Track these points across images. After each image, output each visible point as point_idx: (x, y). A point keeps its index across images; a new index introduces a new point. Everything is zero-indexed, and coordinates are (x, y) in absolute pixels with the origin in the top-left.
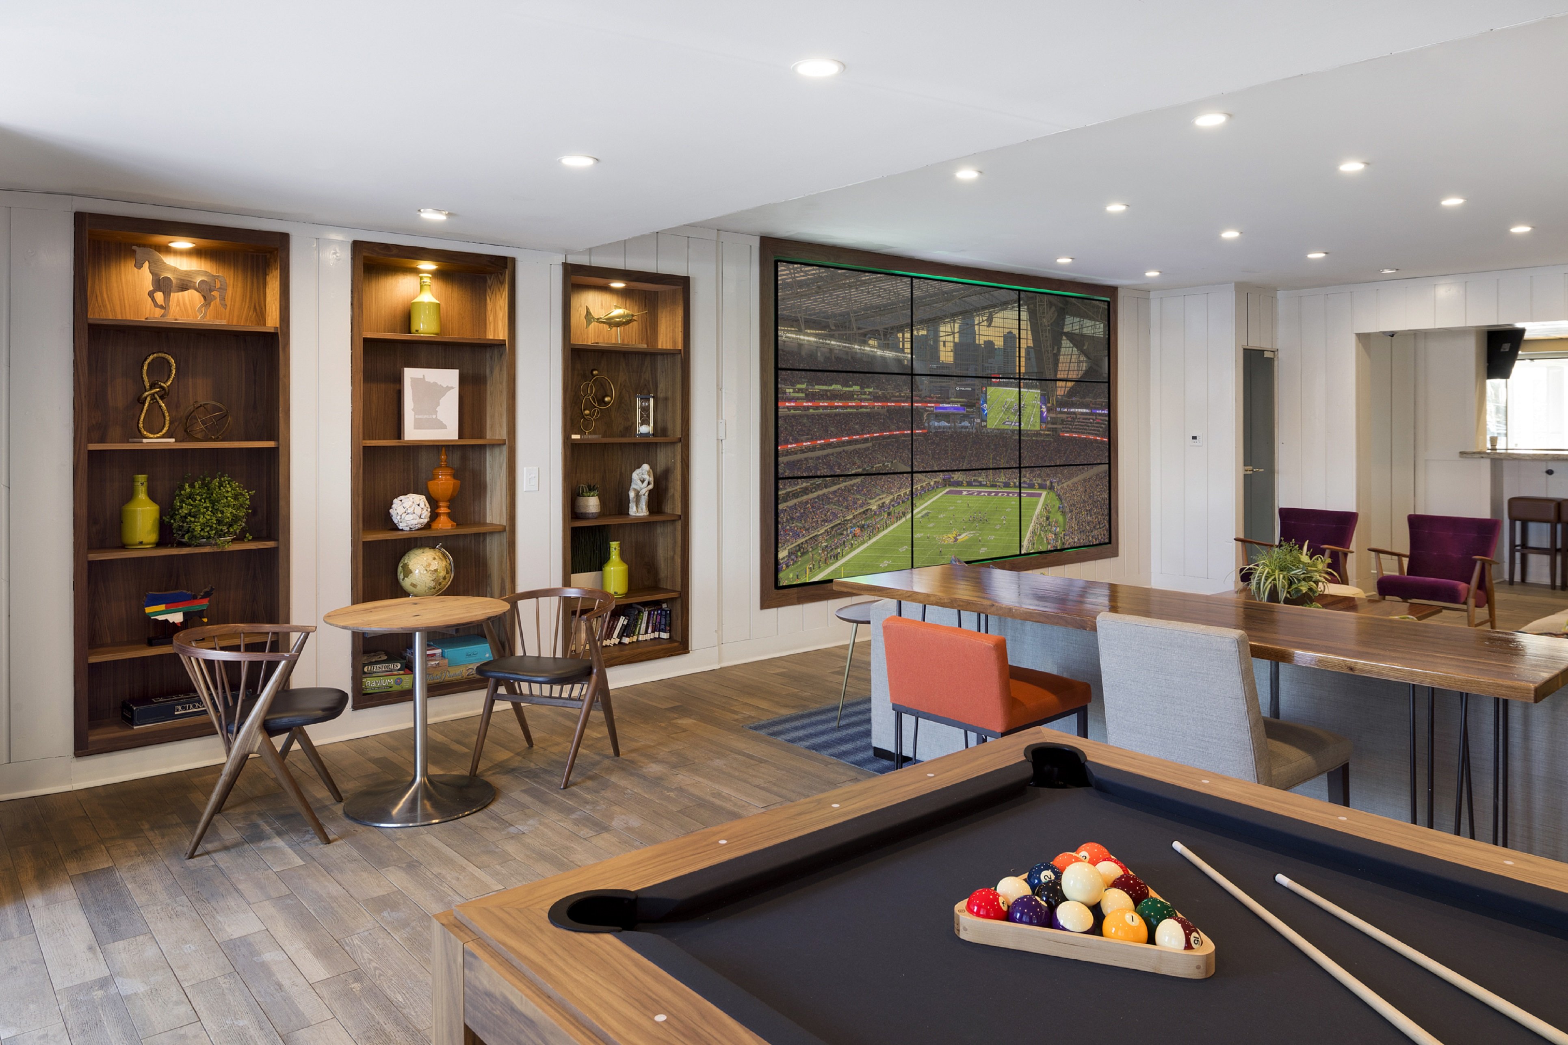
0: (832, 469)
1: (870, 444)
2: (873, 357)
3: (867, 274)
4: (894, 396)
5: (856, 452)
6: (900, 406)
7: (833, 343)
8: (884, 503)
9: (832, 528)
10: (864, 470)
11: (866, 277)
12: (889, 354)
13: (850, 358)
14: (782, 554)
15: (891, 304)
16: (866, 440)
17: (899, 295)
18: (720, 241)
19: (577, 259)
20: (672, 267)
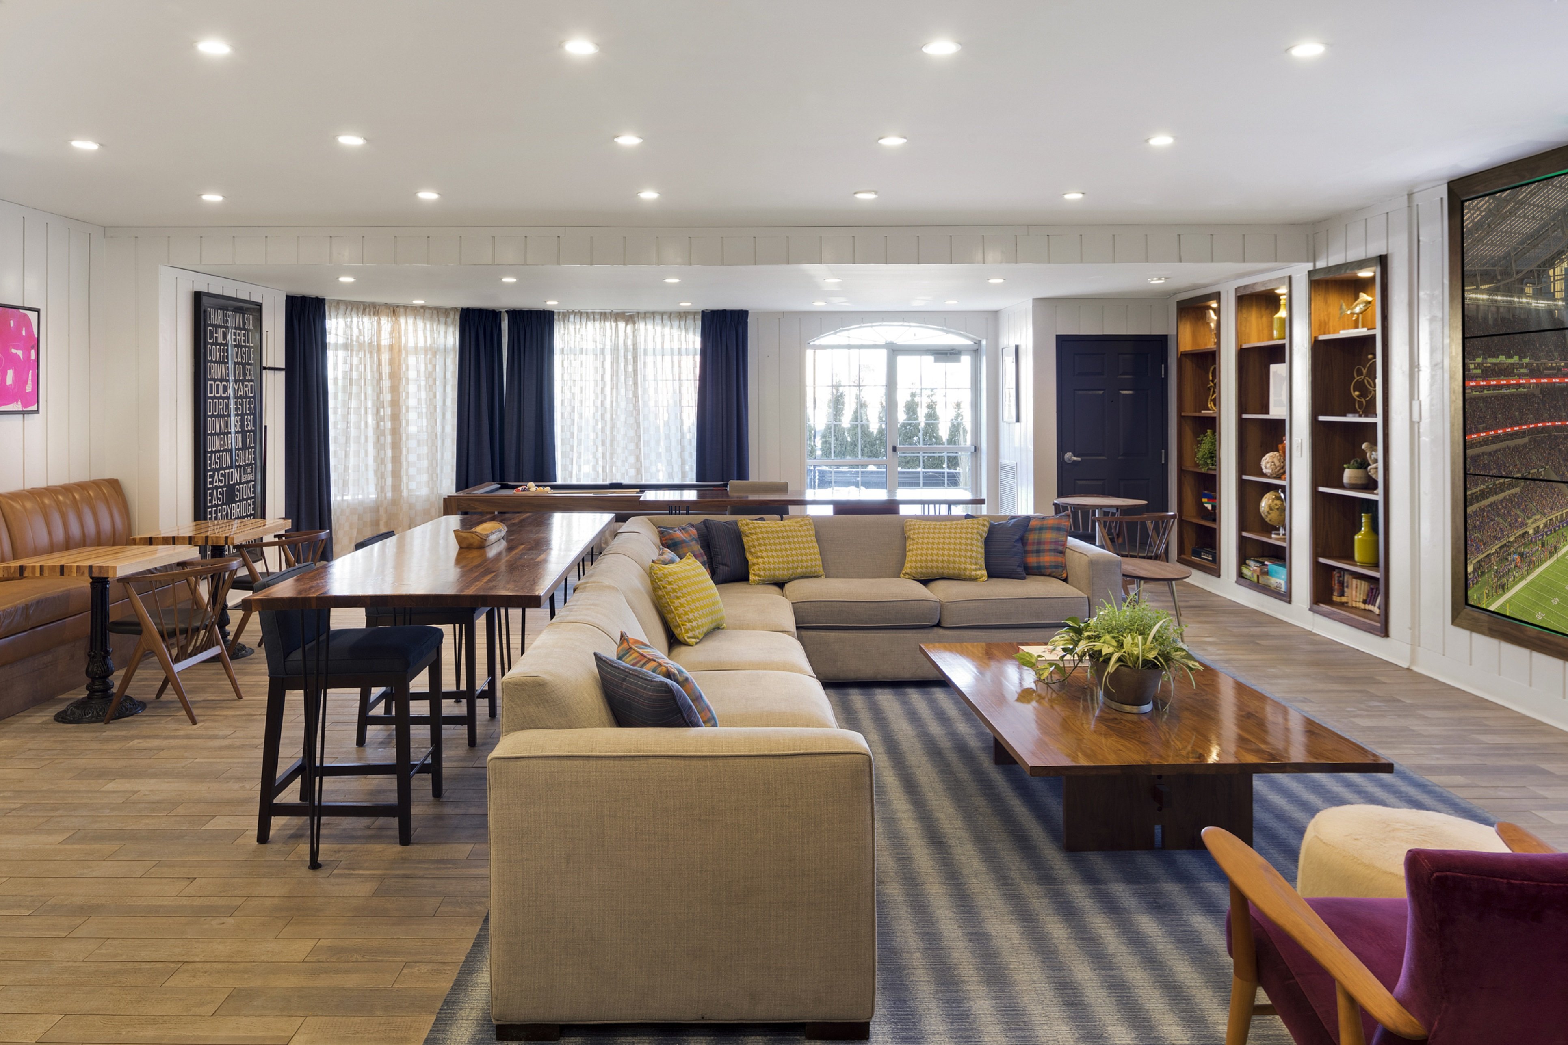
0: (1499, 470)
1: (1526, 440)
2: (1528, 311)
3: (1524, 189)
4: (1547, 369)
5: (1516, 449)
6: (1551, 383)
7: (1499, 298)
8: (1538, 527)
9: (1501, 548)
10: (1523, 474)
11: (1526, 191)
12: (1542, 304)
13: (1511, 317)
14: (1470, 569)
15: (1543, 226)
16: (1523, 434)
17: (1550, 208)
18: (1415, 204)
19: (1321, 264)
20: (1375, 249)
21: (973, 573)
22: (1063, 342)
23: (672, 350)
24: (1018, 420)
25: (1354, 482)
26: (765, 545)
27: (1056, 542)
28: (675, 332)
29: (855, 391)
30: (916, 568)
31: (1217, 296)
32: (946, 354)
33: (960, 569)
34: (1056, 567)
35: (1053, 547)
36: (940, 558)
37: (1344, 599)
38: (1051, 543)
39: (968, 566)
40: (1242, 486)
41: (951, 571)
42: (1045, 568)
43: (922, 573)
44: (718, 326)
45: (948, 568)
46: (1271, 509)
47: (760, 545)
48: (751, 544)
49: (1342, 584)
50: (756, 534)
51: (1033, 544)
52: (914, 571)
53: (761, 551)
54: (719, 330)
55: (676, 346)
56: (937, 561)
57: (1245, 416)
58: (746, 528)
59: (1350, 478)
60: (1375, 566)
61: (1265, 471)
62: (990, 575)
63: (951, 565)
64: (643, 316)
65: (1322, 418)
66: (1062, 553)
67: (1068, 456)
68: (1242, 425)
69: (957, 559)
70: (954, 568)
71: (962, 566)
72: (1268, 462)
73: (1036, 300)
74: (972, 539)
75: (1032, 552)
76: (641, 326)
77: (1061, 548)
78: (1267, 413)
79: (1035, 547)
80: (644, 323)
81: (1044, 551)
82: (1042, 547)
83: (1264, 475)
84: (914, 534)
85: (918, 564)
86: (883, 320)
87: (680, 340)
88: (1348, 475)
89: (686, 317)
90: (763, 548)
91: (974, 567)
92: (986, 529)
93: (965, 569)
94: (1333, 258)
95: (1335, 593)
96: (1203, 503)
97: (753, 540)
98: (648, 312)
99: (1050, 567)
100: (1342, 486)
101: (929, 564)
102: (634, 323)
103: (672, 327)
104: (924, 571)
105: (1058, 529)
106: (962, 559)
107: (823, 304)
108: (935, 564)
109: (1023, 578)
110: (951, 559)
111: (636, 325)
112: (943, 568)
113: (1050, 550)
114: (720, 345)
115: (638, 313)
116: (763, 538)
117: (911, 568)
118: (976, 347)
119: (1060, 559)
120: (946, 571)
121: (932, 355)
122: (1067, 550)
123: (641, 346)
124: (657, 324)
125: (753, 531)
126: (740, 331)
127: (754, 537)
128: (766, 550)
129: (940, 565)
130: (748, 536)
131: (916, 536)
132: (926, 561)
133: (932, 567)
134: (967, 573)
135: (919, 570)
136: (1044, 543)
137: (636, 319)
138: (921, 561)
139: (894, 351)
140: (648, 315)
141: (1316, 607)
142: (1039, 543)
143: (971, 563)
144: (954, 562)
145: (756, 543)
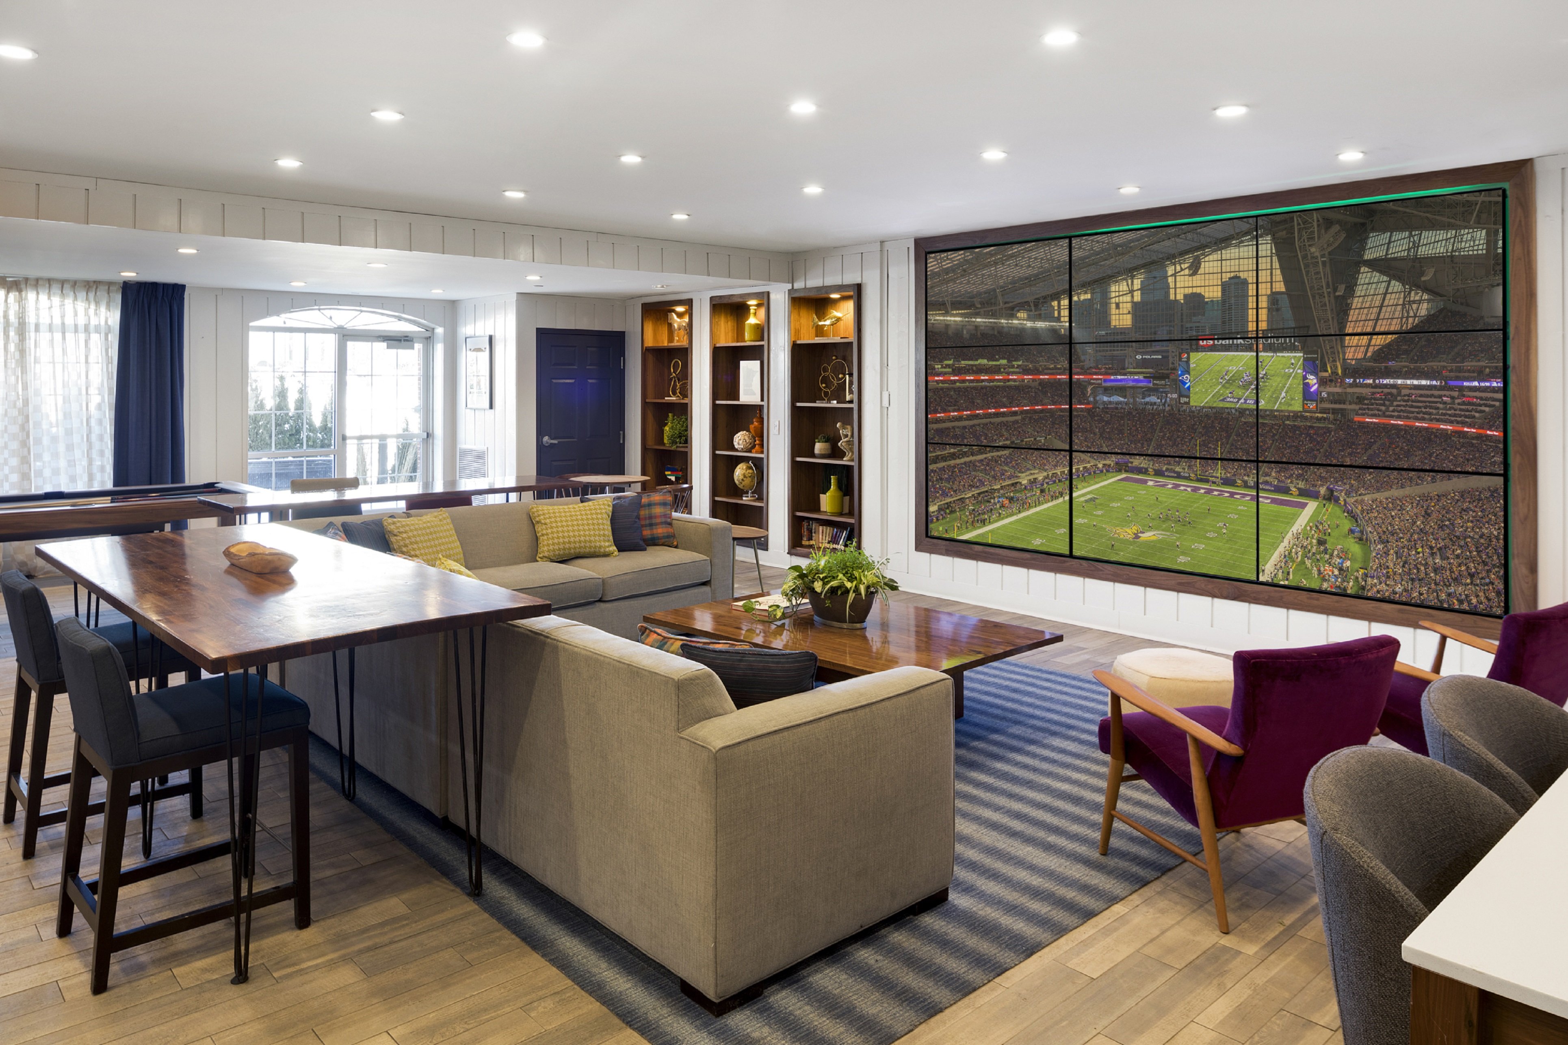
0: (978, 439)
1: (1019, 418)
2: (1023, 330)
3: (1015, 247)
4: (1048, 368)
5: (1003, 424)
6: (1055, 379)
7: (979, 320)
8: (1036, 479)
9: (979, 494)
10: (1013, 442)
11: (1014, 250)
12: (1042, 325)
13: (996, 333)
14: (931, 511)
15: (1044, 273)
16: (1015, 414)
17: (1054, 260)
18: (886, 249)
19: (799, 285)
20: (851, 278)
21: (607, 549)
22: (542, 334)
23: (76, 326)
24: (491, 407)
25: (823, 452)
26: (416, 543)
27: (665, 516)
28: (81, 305)
29: (300, 377)
30: (554, 550)
31: (689, 303)
32: (400, 340)
33: (596, 547)
34: (668, 537)
35: (663, 520)
36: (577, 539)
37: (812, 542)
38: (661, 516)
39: (603, 543)
40: (715, 459)
41: (588, 550)
42: (658, 538)
43: (559, 555)
44: (146, 302)
45: (585, 547)
46: (745, 476)
47: (411, 543)
48: (402, 543)
49: (810, 531)
50: (405, 532)
51: (645, 519)
52: (551, 554)
53: (414, 549)
54: (146, 306)
55: (81, 321)
56: (575, 542)
57: (718, 402)
58: (392, 527)
59: (821, 450)
60: (851, 514)
61: (736, 447)
62: (619, 551)
63: (588, 544)
64: (34, 283)
65: (799, 404)
66: (670, 524)
67: (546, 439)
68: (716, 410)
69: (592, 538)
70: (590, 547)
71: (598, 544)
72: (740, 439)
73: (520, 294)
74: (602, 519)
75: (646, 526)
76: (31, 295)
77: (669, 520)
78: (738, 399)
79: (647, 522)
80: (35, 292)
81: (656, 524)
82: (654, 521)
83: (737, 450)
84: (545, 519)
85: (556, 547)
86: (339, 304)
87: (87, 314)
88: (819, 447)
89: (97, 288)
90: (415, 546)
91: (607, 544)
92: (611, 509)
93: (600, 547)
94: (813, 281)
95: (805, 539)
96: (666, 476)
97: (403, 539)
98: (42, 279)
99: (664, 537)
100: (813, 456)
101: (567, 546)
102: (20, 291)
103: (76, 298)
104: (562, 552)
105: (664, 504)
106: (597, 538)
107: (303, 284)
108: (572, 545)
109: (645, 550)
110: (587, 538)
111: (24, 293)
112: (580, 547)
113: (662, 523)
114: (148, 323)
115: (27, 280)
116: (414, 536)
117: (549, 551)
118: (428, 334)
119: (670, 530)
120: (582, 550)
121: (384, 341)
122: (674, 522)
123: (31, 319)
124: (54, 294)
125: (402, 530)
126: (175, 308)
127: (404, 535)
128: (419, 549)
129: (577, 545)
130: (395, 535)
131: (548, 521)
132: (564, 543)
133: (570, 549)
134: (602, 550)
135: (557, 553)
136: (656, 517)
137: (23, 286)
138: (559, 544)
139: (345, 335)
140: (40, 282)
141: (793, 551)
142: (650, 517)
143: (604, 541)
144: (590, 541)
145: (407, 542)
